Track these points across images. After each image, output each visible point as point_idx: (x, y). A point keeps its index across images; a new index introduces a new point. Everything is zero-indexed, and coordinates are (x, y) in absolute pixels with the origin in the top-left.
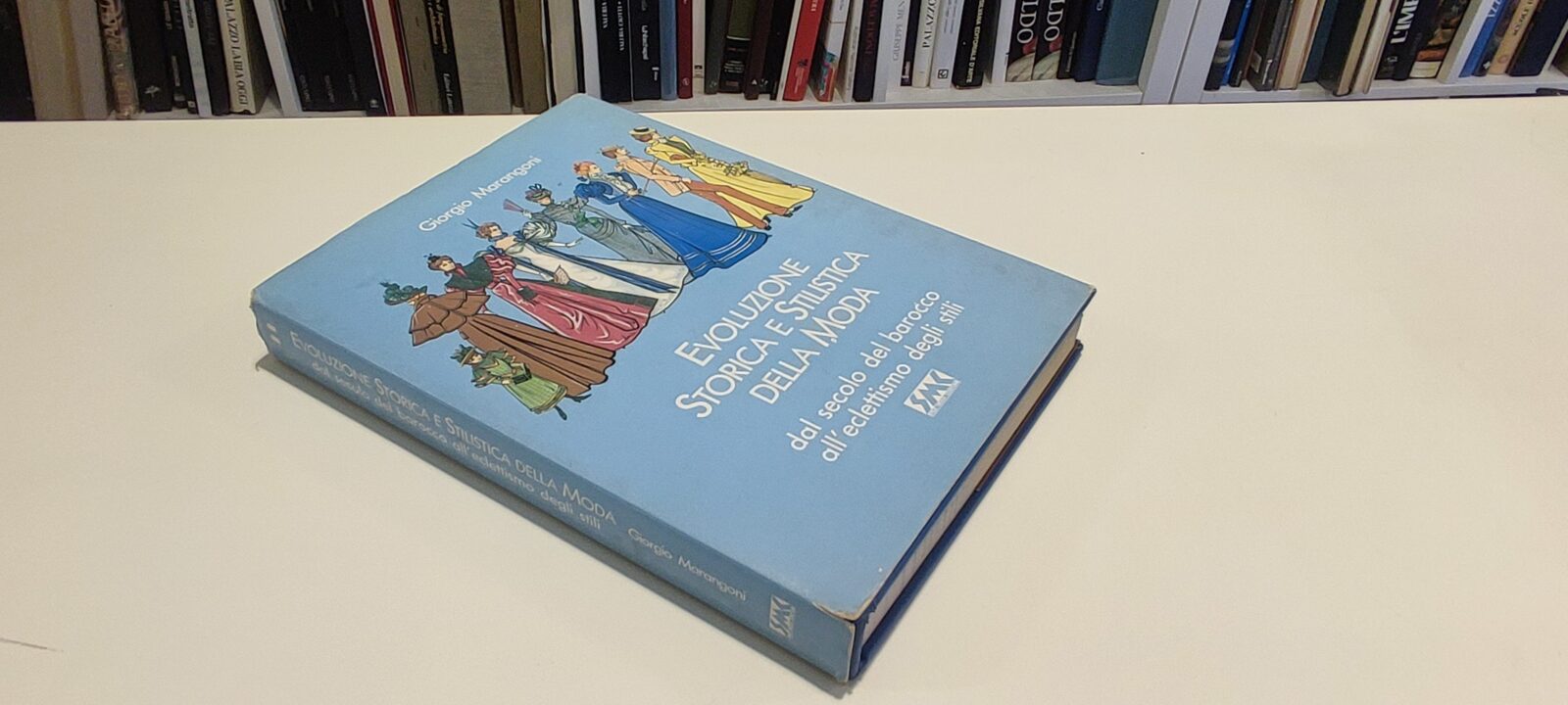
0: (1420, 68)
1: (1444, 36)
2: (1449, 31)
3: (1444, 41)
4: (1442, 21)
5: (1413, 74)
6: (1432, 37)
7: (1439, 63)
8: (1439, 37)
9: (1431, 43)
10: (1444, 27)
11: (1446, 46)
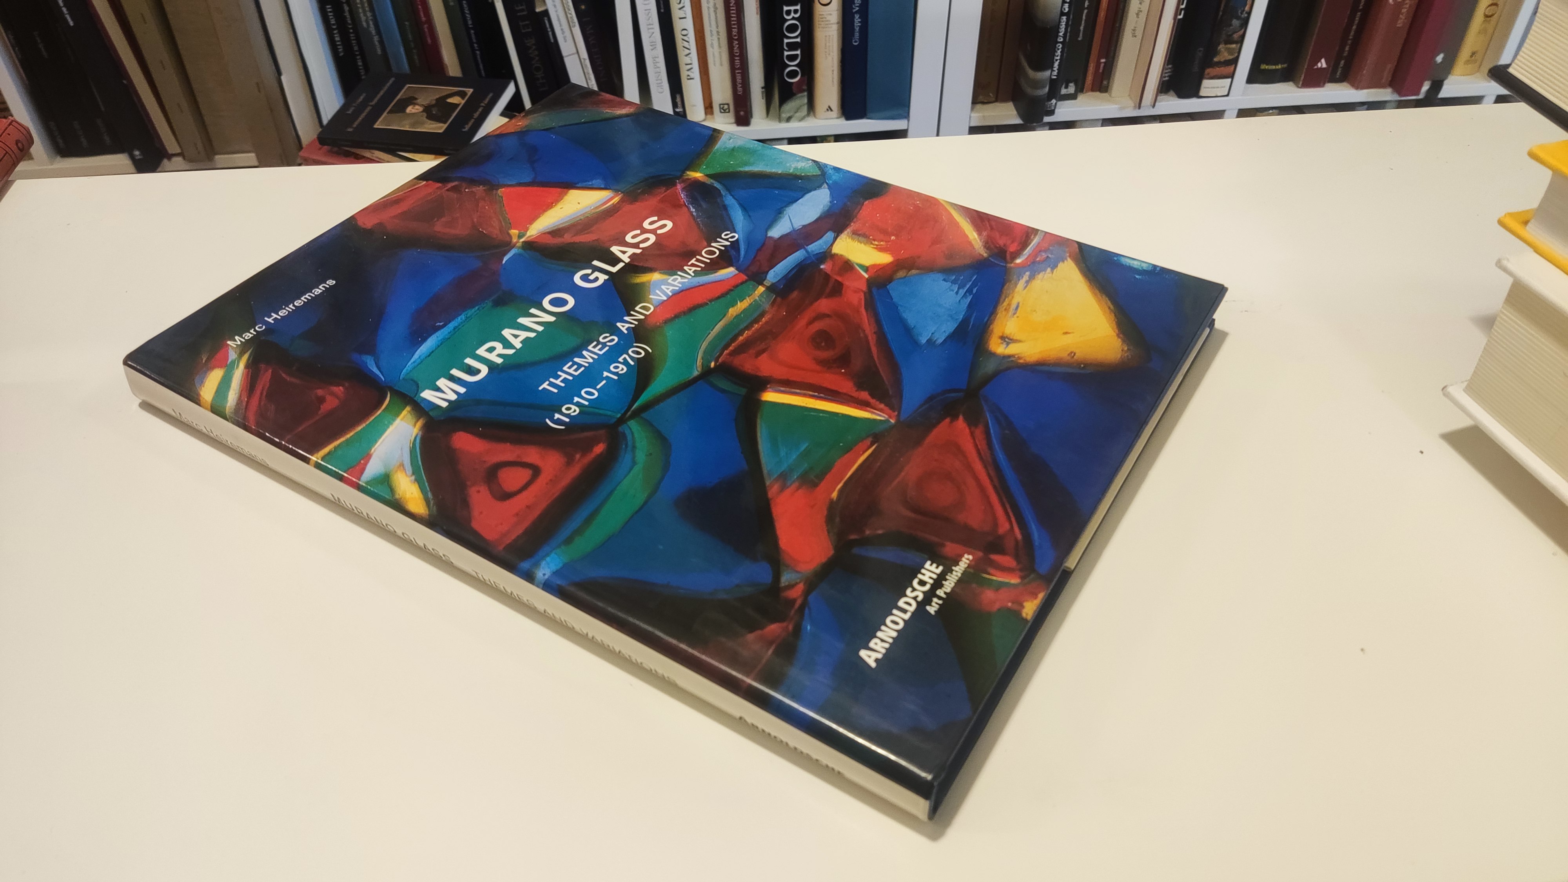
0: (1209, 86)
1: (1230, 52)
2: (1234, 46)
3: (1231, 57)
4: (1224, 37)
5: (1202, 93)
6: (1216, 53)
7: (1229, 80)
8: (1224, 54)
9: (1216, 60)
10: (1229, 41)
11: (1235, 62)
